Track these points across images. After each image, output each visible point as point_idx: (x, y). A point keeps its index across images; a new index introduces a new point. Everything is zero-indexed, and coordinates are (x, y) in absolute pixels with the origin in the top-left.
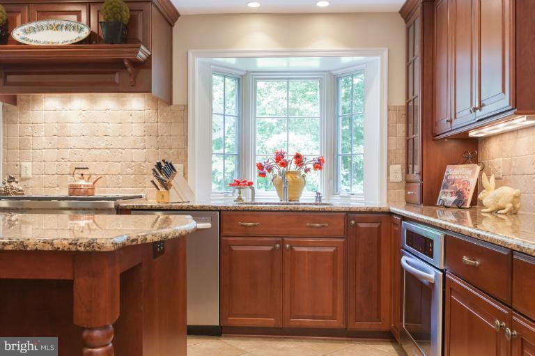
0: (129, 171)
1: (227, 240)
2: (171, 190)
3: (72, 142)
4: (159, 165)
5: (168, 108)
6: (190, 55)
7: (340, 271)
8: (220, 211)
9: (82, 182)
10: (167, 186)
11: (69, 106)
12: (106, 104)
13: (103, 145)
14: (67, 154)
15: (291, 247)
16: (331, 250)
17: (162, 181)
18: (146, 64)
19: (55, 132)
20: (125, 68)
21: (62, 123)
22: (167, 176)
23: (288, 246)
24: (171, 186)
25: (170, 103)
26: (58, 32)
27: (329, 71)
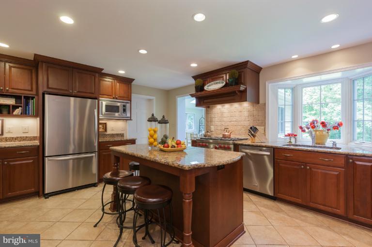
0: (243, 129)
1: (277, 161)
2: (256, 138)
3: (225, 119)
4: (251, 128)
5: (258, 105)
6: (267, 83)
7: (342, 185)
8: (274, 148)
9: (227, 133)
10: (254, 136)
11: (224, 107)
12: (236, 106)
13: (234, 120)
14: (223, 123)
15: (310, 168)
16: (336, 173)
17: (252, 134)
18: (245, 91)
19: (220, 116)
20: (237, 94)
21: (222, 113)
22: (254, 132)
23: (308, 167)
24: (256, 136)
25: (258, 103)
26: (217, 85)
27: (347, 77)
